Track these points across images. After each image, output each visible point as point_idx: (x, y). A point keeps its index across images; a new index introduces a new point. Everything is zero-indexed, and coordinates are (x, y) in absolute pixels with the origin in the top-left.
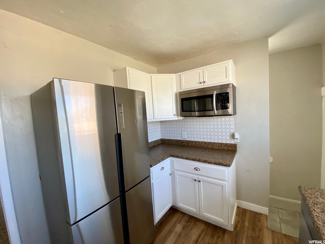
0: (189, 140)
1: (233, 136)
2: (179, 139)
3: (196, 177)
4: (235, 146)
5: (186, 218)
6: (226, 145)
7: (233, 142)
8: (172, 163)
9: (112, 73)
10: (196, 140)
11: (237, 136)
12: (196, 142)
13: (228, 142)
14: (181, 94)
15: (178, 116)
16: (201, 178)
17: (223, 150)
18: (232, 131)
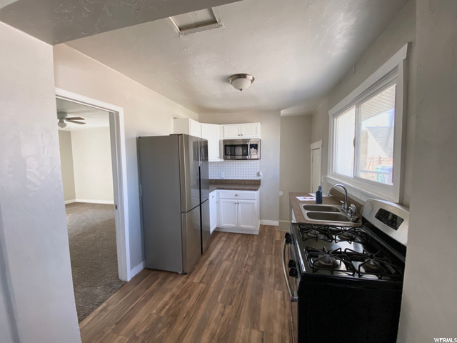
0: (227, 178)
1: (258, 174)
2: (217, 178)
3: (236, 201)
4: (259, 181)
5: (226, 235)
6: (254, 181)
7: (258, 179)
8: (218, 194)
9: (172, 120)
10: (232, 178)
11: (261, 174)
12: (232, 180)
13: (255, 179)
14: (224, 141)
15: (220, 158)
16: (239, 201)
17: (251, 185)
18: (258, 171)
